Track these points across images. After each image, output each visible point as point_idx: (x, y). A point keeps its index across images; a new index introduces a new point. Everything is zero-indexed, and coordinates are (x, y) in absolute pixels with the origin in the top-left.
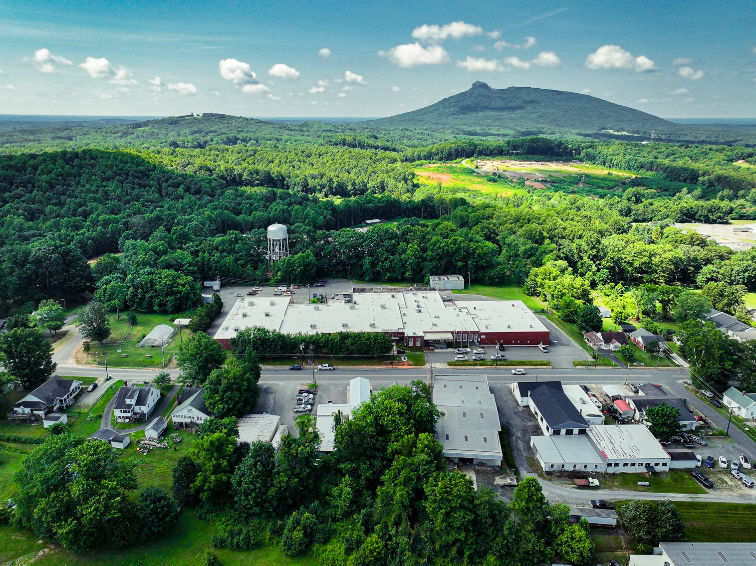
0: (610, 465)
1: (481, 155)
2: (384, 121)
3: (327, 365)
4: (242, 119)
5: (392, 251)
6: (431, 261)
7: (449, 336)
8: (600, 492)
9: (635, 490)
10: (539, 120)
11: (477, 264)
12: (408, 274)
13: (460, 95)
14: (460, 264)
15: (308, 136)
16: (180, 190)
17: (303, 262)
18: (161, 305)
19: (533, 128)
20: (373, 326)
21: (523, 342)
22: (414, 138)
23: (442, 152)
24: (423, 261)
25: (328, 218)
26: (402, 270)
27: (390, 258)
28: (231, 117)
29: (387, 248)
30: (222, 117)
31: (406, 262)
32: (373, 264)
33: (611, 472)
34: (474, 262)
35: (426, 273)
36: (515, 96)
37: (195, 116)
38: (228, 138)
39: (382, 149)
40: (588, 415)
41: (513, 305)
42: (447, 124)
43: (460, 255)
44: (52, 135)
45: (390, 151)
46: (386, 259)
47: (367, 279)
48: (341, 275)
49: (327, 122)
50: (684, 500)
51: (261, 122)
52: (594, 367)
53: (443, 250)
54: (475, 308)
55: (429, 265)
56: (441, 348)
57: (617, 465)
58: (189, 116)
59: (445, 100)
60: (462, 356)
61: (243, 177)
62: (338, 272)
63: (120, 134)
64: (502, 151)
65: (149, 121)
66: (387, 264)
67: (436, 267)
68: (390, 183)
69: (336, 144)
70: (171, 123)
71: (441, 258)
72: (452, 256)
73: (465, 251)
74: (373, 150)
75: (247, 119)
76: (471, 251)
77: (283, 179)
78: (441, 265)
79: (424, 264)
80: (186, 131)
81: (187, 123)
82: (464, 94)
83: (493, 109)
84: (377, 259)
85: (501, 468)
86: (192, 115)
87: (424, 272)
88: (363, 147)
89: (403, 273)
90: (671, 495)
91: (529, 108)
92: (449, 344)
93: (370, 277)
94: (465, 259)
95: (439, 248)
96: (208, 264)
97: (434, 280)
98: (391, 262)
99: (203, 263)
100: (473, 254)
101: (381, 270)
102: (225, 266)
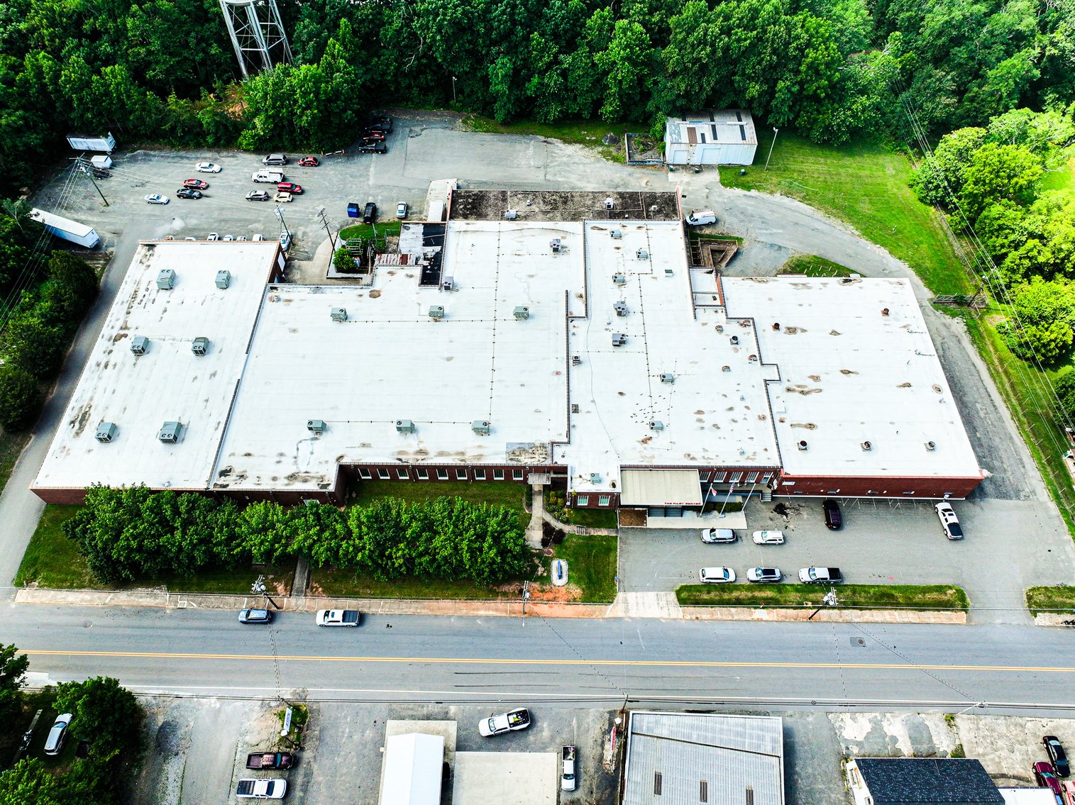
5: (569, 38)
6: (675, 74)
11: (802, 91)
14: (754, 87)
17: (317, 94)
24: (653, 72)
26: (595, 97)
27: (561, 63)
29: (557, 25)
31: (606, 73)
32: (517, 79)
34: (796, 84)
35: (658, 109)
43: (759, 63)
46: (549, 66)
47: (500, 116)
48: (432, 98)
54: (776, 326)
55: (668, 88)
62: (425, 90)
66: (553, 80)
67: (687, 95)
71: (704, 71)
72: (735, 62)
73: (774, 51)
76: (792, 51)
78: (702, 89)
79: (656, 83)
84: (527, 64)
87: (650, 106)
89: (598, 103)
93: (509, 112)
94: (770, 77)
95: (702, 42)
97: (676, 131)
98: (564, 74)
99: (43, 87)
100: (798, 60)
101: (537, 96)
102: (107, 93)
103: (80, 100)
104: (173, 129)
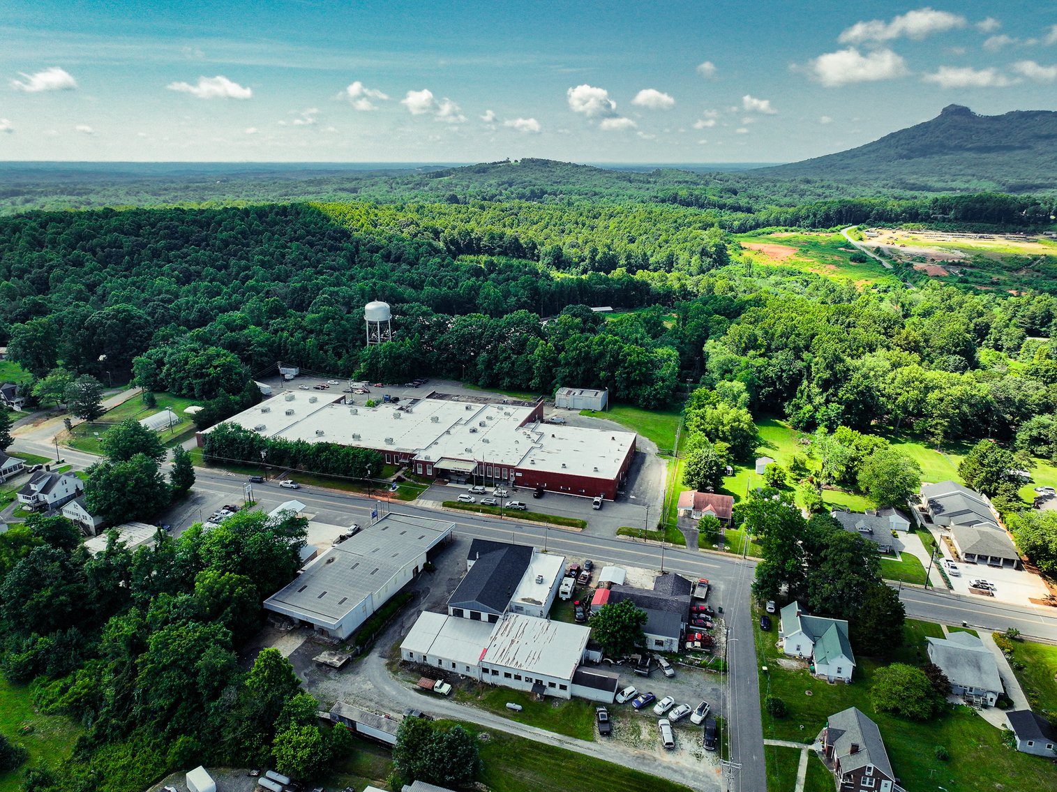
0: (486, 671)
1: (880, 221)
2: (788, 167)
3: (290, 481)
4: (569, 167)
6: (564, 366)
7: (470, 468)
8: (443, 702)
9: (493, 713)
11: (628, 377)
12: (533, 383)
13: (918, 127)
14: (602, 374)
15: (648, 189)
16: (376, 257)
18: (191, 388)
19: (1037, 178)
20: (390, 441)
21: (575, 490)
22: (809, 193)
23: (815, 215)
24: (555, 365)
25: (522, 300)
26: (528, 376)
27: (512, 358)
28: (556, 163)
30: (545, 163)
31: (533, 365)
32: (489, 364)
33: (489, 682)
34: (625, 373)
35: (555, 383)
36: (1017, 127)
37: (513, 162)
38: (532, 192)
39: (730, 209)
40: (523, 600)
41: (613, 438)
42: (884, 172)
43: (605, 362)
44: (335, 187)
45: (743, 211)
46: (506, 359)
47: (481, 383)
48: (452, 375)
49: (687, 170)
50: (546, 742)
51: (595, 170)
52: (643, 540)
53: (581, 352)
54: (553, 436)
55: (562, 372)
56: (458, 482)
57: (495, 673)
58: (504, 162)
59: (892, 135)
60: (467, 496)
61: (482, 243)
62: (449, 371)
63: (410, 186)
64: (917, 214)
65: (454, 169)
66: (506, 365)
67: (571, 375)
68: (681, 257)
69: (663, 201)
70: (479, 172)
71: (578, 364)
73: (612, 356)
74: (717, 210)
75: (577, 166)
76: (621, 357)
77: (534, 246)
78: (578, 373)
79: (556, 371)
80: (492, 182)
81: (497, 172)
82: (925, 127)
83: (969, 150)
84: (496, 357)
85: (342, 641)
86: (508, 161)
87: (553, 381)
88: (702, 206)
89: (529, 380)
90: (538, 730)
91: (1041, 146)
92: (471, 479)
93: (486, 381)
94: (612, 367)
95: (576, 349)
96: (285, 346)
97: (562, 394)
98: (513, 363)
99: (280, 344)
100: (624, 361)
101: (499, 373)
102: (304, 349)
103: (292, 349)
104: (326, 367)
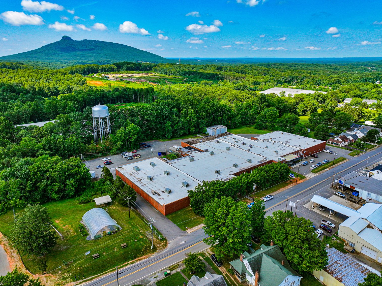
1: (103, 71)
10: (106, 56)
12: (192, 130)
26: (189, 127)
36: (88, 45)
46: (179, 121)
54: (270, 139)
56: (293, 165)
59: (47, 46)
64: (114, 69)
66: (180, 124)
84: (173, 122)
